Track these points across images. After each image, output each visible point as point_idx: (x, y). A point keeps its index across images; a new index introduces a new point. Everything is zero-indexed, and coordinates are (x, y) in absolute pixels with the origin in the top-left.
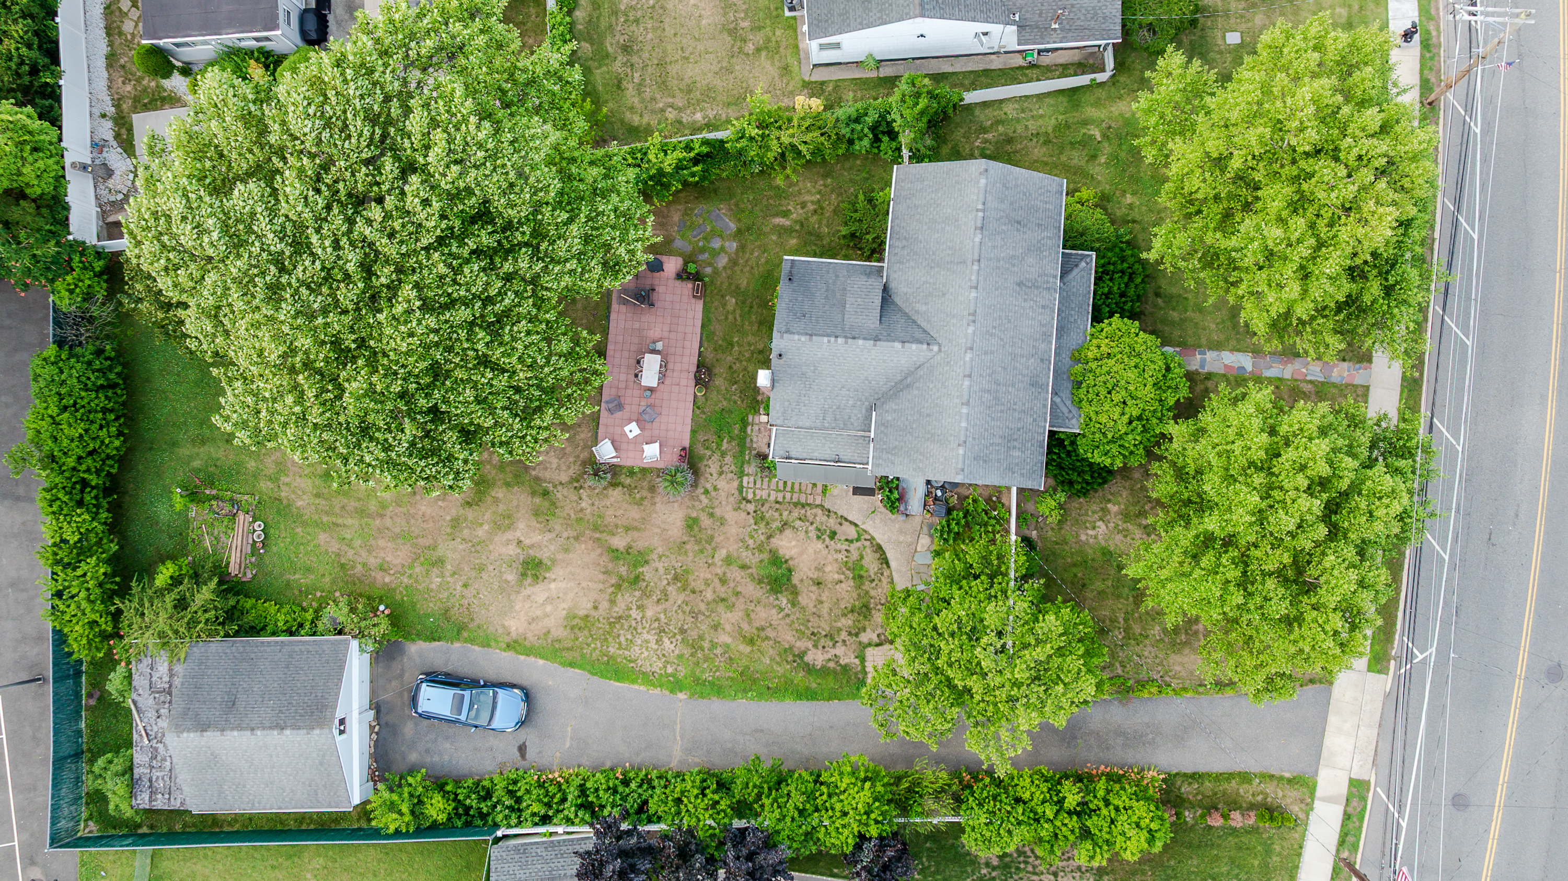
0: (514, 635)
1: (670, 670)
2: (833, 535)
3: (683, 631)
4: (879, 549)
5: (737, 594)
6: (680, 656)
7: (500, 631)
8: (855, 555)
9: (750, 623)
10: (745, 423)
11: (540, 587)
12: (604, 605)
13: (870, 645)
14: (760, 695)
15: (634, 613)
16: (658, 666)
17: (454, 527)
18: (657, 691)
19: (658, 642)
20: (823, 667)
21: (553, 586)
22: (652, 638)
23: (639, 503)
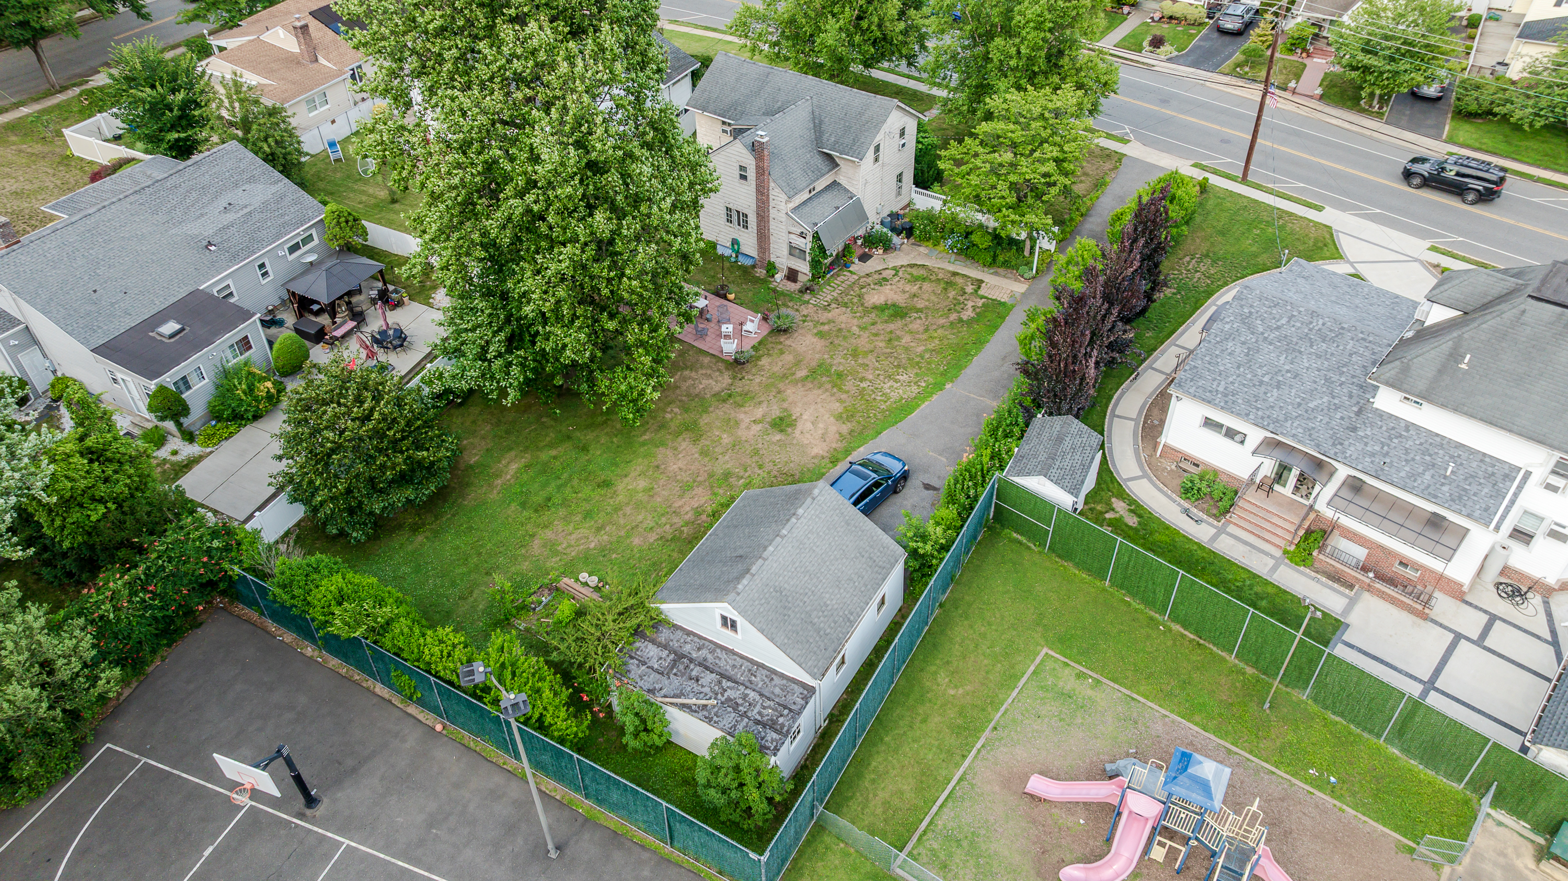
0: (825, 454)
1: (923, 384)
2: (885, 279)
3: (899, 366)
4: (912, 266)
5: (891, 332)
6: (917, 374)
7: (816, 461)
8: (908, 277)
9: (918, 333)
10: (775, 291)
11: (800, 426)
12: (844, 396)
13: (976, 291)
14: (978, 350)
15: (864, 385)
16: (915, 389)
17: (706, 455)
18: (935, 397)
19: (896, 381)
20: (977, 314)
21: (805, 417)
22: (891, 383)
23: (782, 353)
